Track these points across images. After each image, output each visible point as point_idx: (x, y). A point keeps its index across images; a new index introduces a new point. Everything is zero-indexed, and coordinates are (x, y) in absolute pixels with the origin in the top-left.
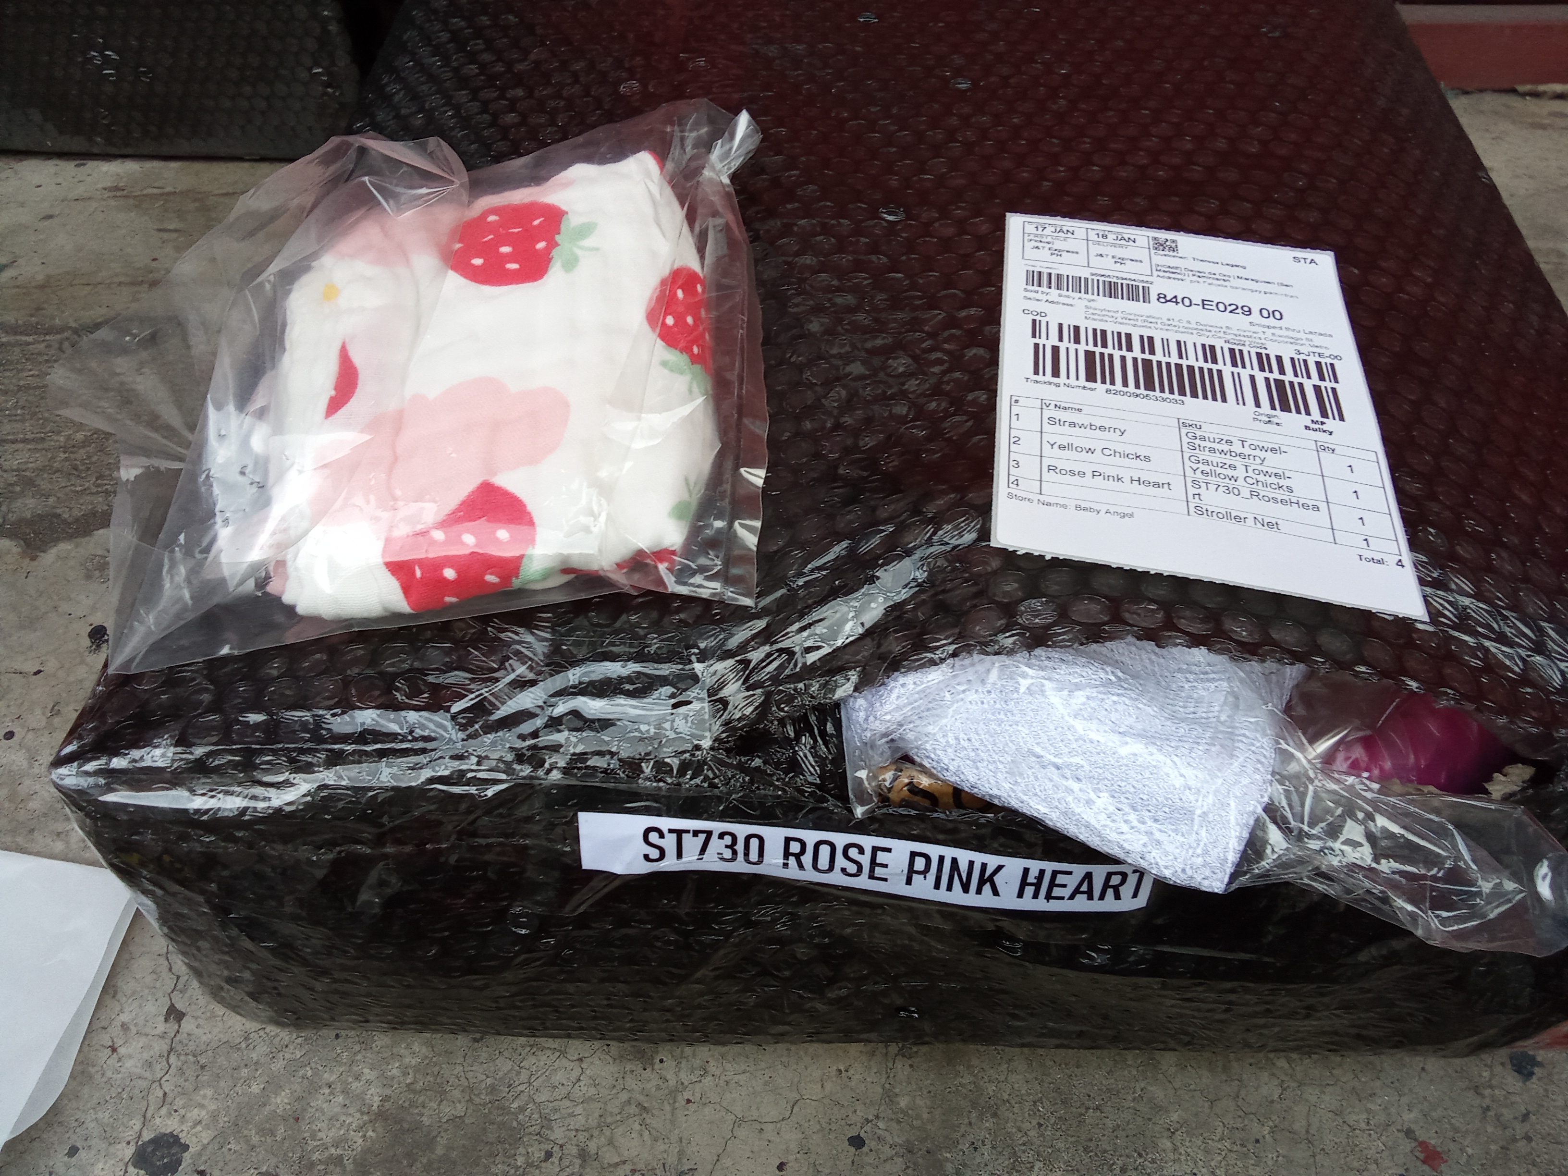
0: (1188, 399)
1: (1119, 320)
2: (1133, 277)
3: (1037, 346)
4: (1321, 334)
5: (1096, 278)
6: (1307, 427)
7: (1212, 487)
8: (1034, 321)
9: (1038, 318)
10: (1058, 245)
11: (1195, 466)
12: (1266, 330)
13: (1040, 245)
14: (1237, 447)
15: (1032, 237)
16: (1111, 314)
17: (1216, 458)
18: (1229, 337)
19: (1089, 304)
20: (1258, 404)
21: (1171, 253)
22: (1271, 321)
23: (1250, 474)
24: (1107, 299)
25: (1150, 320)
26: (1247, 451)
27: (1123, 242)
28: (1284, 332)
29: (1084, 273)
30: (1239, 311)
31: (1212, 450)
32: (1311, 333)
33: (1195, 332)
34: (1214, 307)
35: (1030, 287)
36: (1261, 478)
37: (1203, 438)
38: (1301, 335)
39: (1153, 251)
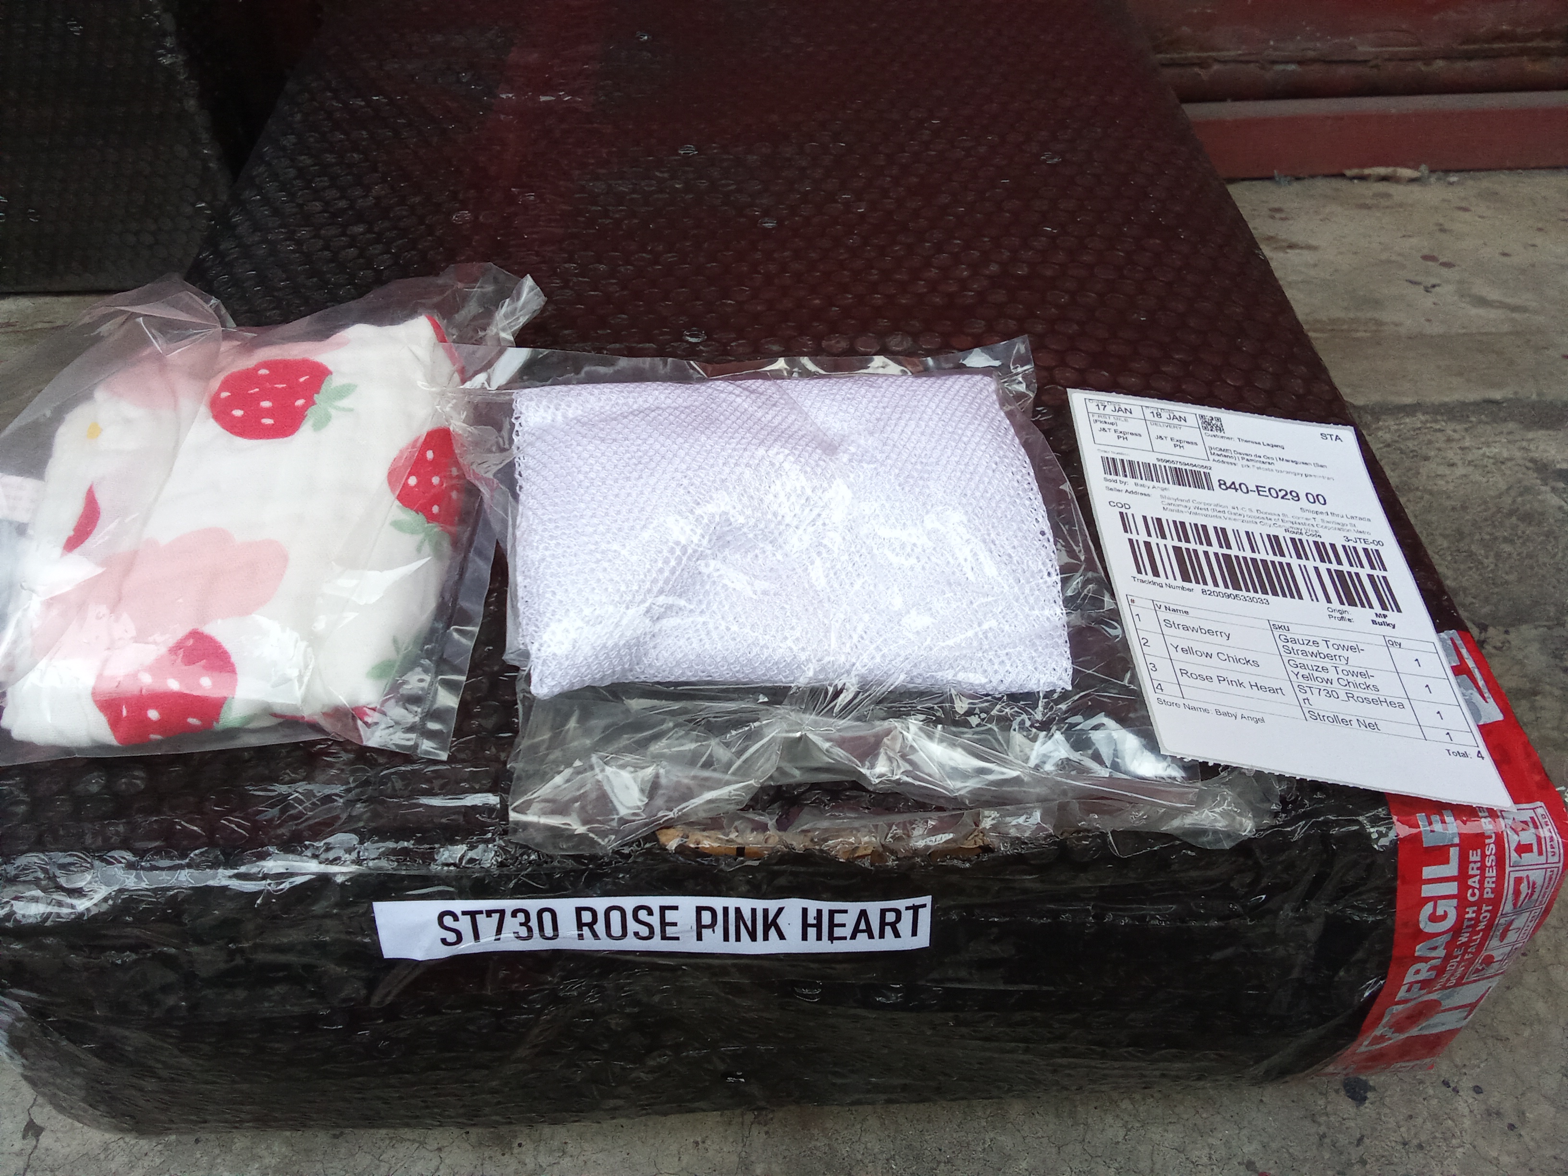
0: (1270, 597)
1: (1192, 510)
2: (1194, 462)
3: (1131, 541)
4: (1361, 519)
5: (1163, 464)
6: (1374, 622)
7: (1316, 692)
8: (1121, 514)
9: (1123, 510)
10: (1122, 426)
11: (1296, 670)
12: (1315, 516)
13: (1106, 426)
14: (1323, 648)
15: (1096, 418)
16: (1184, 504)
17: (1309, 661)
18: (1288, 525)
19: (1164, 493)
20: (1329, 601)
21: (1218, 433)
22: (1317, 507)
23: (1341, 675)
24: (1177, 486)
25: (1219, 509)
26: (1333, 652)
27: (1175, 421)
28: (1330, 518)
29: (1151, 459)
30: (1289, 496)
31: (1304, 653)
32: (1352, 517)
33: (1258, 521)
34: (1267, 493)
35: (1109, 477)
36: (1350, 678)
37: (1294, 641)
38: (1344, 520)
39: (1203, 432)
